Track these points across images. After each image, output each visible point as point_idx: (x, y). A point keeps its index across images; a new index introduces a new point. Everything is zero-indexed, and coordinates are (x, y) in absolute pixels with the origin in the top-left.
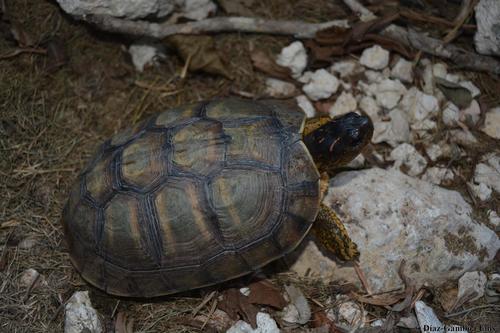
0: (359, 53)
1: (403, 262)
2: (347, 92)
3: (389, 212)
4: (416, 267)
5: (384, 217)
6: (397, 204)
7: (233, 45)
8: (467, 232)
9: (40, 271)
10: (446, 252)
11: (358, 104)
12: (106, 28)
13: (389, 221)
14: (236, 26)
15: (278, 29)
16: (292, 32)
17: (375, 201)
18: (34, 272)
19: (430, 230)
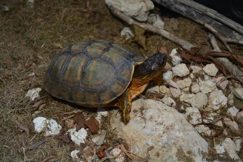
0: (205, 64)
1: (152, 147)
2: (190, 78)
3: (161, 124)
4: (158, 155)
5: (157, 124)
6: (168, 123)
7: (157, 40)
8: (192, 155)
9: (35, 75)
10: (174, 156)
11: (191, 85)
12: (114, 13)
13: (158, 127)
14: (161, 33)
15: (177, 41)
16: (182, 44)
17: (159, 117)
18: (33, 74)
19: (173, 141)
